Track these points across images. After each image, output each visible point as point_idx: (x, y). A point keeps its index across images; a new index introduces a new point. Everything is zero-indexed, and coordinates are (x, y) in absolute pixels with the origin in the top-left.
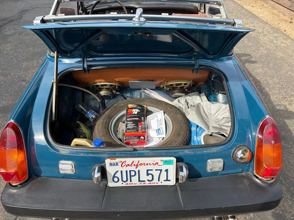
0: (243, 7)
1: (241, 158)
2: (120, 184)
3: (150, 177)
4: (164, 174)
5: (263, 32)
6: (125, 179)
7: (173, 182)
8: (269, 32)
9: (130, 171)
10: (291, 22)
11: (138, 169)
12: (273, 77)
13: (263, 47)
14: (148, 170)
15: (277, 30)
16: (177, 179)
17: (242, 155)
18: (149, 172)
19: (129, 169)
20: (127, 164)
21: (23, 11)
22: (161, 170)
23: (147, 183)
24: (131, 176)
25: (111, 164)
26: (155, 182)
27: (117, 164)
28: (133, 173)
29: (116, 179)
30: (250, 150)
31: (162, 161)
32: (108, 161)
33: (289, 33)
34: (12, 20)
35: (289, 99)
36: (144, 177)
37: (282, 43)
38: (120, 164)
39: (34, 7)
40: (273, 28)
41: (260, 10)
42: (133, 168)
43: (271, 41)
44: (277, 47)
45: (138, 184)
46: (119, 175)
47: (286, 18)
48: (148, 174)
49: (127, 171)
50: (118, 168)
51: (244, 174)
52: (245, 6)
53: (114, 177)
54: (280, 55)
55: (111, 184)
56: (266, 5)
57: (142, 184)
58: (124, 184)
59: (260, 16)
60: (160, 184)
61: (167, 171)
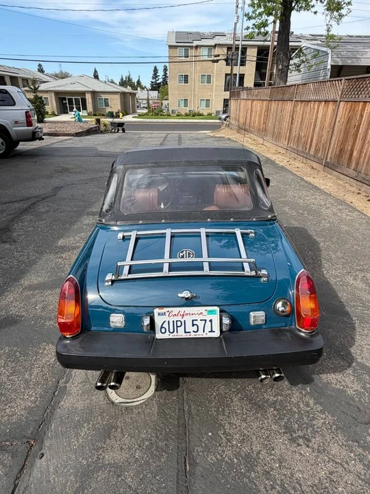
0: (303, 179)
1: (283, 311)
2: (167, 336)
3: (195, 328)
4: (208, 323)
5: (325, 205)
6: (171, 331)
7: (217, 334)
8: (332, 204)
9: (177, 321)
10: (359, 193)
11: (184, 319)
12: (336, 252)
13: (325, 220)
14: (193, 321)
15: (342, 202)
16: (221, 331)
17: (283, 309)
18: (195, 322)
19: (175, 319)
20: (173, 313)
21: (58, 188)
22: (206, 320)
23: (193, 335)
24: (177, 327)
25: (159, 314)
26: (201, 334)
27: (165, 314)
28: (179, 324)
29: (163, 330)
30: (291, 304)
31: (206, 310)
32: (156, 311)
33: (356, 205)
34: (46, 197)
35: (354, 274)
36: (189, 328)
37: (348, 215)
38: (167, 314)
39: (69, 183)
40: (337, 200)
41: (322, 182)
42: (179, 318)
43: (335, 214)
44: (341, 220)
45: (185, 336)
46: (166, 325)
47: (353, 189)
48: (193, 325)
49: (173, 321)
50: (166, 318)
51: (287, 328)
52: (305, 178)
53: (162, 327)
54: (345, 228)
55: (159, 336)
56: (329, 176)
57: (187, 336)
58: (171, 335)
59: (322, 187)
60: (205, 336)
61: (211, 321)
